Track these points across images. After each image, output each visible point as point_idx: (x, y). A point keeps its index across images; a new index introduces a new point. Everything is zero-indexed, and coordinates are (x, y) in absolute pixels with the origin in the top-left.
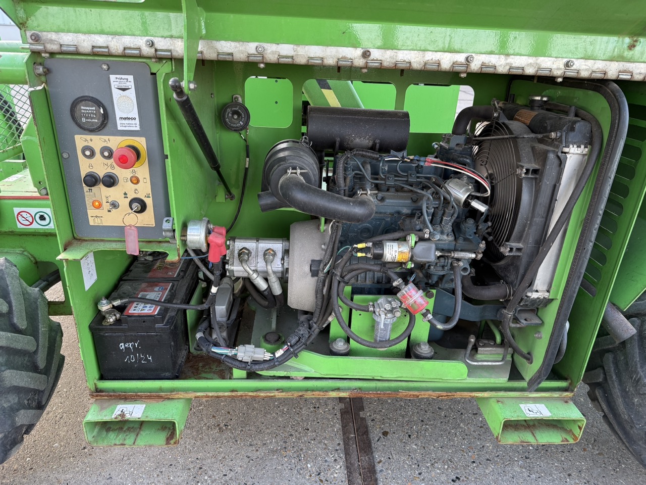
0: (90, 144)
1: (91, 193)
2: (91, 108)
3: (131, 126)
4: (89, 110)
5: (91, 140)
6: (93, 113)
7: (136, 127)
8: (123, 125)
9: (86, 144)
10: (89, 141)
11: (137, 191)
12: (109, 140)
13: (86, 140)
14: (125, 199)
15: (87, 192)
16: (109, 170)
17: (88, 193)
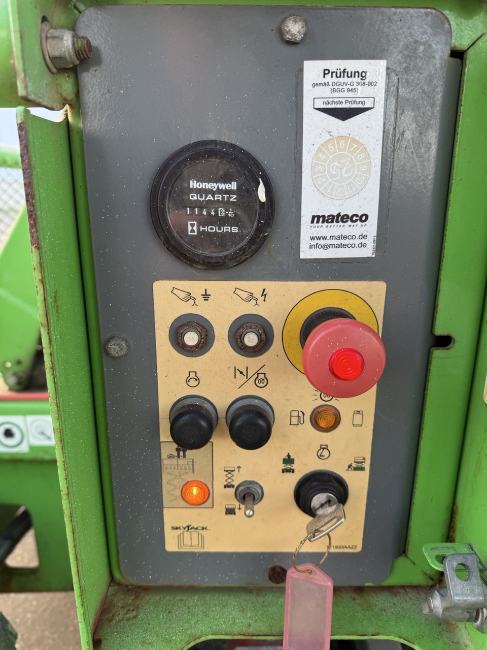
0: (202, 309)
1: (182, 461)
2: (222, 186)
3: (344, 246)
4: (213, 193)
5: (206, 296)
6: (227, 204)
7: (364, 245)
8: (322, 242)
9: (188, 309)
10: (200, 299)
11: (326, 453)
12: (264, 294)
13: (189, 297)
14: (287, 475)
15: (171, 457)
16: (251, 389)
17: (174, 461)
